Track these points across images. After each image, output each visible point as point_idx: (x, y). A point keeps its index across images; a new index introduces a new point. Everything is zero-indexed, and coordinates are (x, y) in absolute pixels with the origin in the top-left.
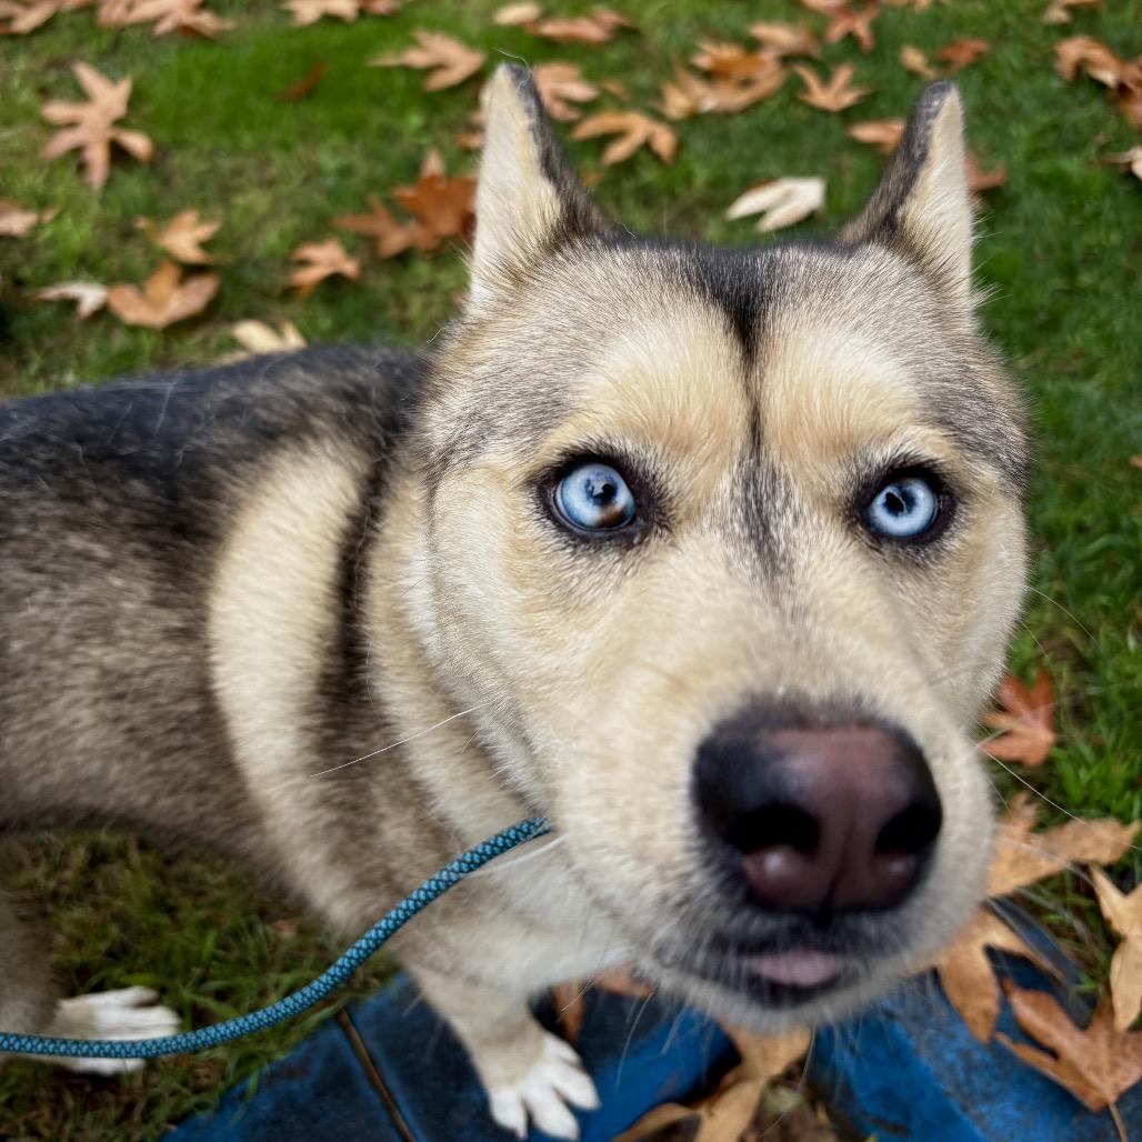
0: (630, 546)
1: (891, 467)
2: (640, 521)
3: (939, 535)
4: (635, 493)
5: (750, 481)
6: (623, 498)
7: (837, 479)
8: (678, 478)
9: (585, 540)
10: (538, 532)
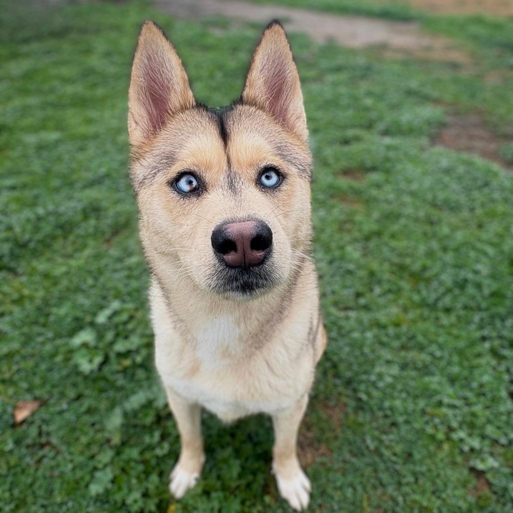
0: (199, 196)
1: (265, 168)
2: (200, 189)
3: (279, 186)
4: (198, 182)
5: (229, 176)
6: (195, 183)
7: (253, 173)
8: (208, 177)
9: (186, 196)
10: (173, 195)
